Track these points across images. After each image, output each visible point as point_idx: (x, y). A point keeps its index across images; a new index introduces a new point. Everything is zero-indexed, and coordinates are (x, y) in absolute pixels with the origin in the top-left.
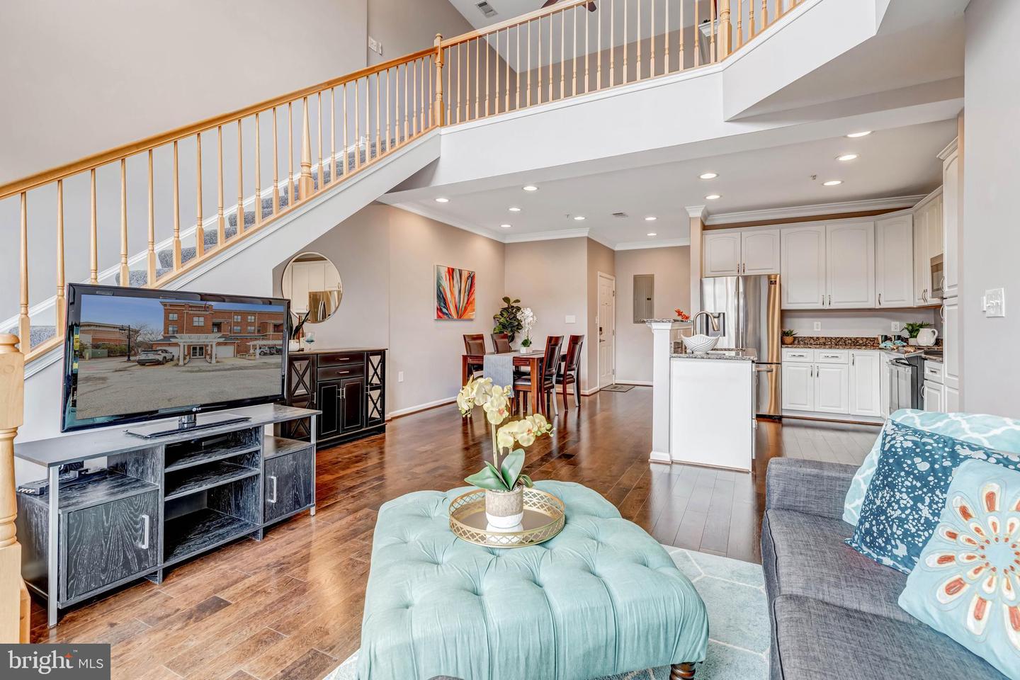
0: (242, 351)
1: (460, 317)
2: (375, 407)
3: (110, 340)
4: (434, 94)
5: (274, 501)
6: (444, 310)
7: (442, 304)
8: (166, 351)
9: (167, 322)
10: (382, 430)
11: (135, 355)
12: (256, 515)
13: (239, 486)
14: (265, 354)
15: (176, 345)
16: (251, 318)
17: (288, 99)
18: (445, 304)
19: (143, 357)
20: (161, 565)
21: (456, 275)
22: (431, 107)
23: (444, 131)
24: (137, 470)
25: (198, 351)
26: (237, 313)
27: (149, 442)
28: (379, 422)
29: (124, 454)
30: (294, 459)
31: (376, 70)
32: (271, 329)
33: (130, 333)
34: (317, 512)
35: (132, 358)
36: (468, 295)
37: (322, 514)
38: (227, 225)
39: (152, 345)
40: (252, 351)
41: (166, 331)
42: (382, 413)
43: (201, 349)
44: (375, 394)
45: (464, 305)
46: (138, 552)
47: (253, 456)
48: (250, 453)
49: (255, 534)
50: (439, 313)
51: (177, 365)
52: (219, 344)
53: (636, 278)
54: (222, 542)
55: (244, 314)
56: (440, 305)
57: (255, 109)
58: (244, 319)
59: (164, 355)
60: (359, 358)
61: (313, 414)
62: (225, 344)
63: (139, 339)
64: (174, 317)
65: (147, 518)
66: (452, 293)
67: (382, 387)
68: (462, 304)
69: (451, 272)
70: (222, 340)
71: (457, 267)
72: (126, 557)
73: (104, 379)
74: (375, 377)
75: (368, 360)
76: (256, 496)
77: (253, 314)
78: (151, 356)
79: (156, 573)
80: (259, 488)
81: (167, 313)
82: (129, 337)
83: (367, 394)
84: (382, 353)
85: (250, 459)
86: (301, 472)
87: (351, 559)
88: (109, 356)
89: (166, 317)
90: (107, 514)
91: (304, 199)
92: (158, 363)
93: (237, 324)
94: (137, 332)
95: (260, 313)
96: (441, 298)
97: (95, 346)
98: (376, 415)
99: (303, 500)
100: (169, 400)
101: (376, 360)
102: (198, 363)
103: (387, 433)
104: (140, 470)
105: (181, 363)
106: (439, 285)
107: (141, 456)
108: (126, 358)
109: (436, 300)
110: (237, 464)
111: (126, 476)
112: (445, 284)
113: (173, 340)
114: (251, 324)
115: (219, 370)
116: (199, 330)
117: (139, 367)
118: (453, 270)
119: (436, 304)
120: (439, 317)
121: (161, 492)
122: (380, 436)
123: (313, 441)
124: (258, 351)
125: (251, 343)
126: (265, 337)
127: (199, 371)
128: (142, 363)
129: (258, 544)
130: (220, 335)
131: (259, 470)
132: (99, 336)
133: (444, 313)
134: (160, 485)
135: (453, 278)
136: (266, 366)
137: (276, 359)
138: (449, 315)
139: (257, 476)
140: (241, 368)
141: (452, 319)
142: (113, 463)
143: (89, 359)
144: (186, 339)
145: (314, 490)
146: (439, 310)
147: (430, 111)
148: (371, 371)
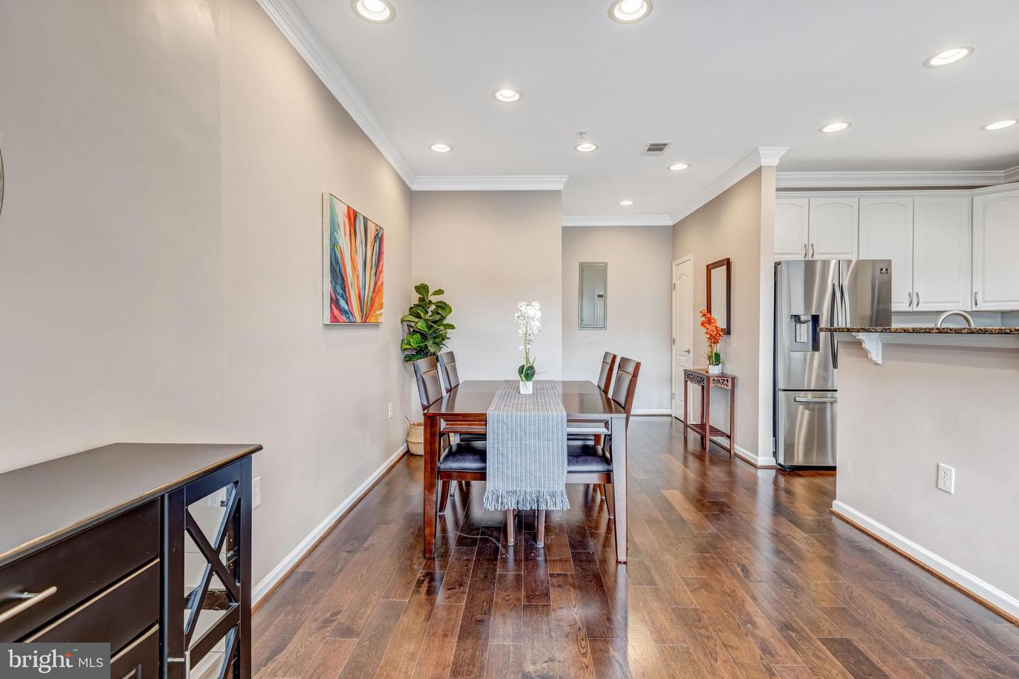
1: (364, 319)
6: (342, 303)
7: (340, 291)
18: (344, 289)
21: (360, 228)
36: (376, 274)
45: (371, 295)
50: (336, 312)
53: (583, 267)
56: (335, 290)
66: (353, 267)
68: (368, 293)
69: (352, 217)
71: (360, 209)
96: (337, 273)
106: (334, 244)
109: (328, 278)
112: (344, 241)
118: (355, 214)
119: (328, 287)
120: (334, 319)
133: (341, 311)
135: (355, 233)
138: (348, 317)
141: (353, 325)
146: (334, 302)
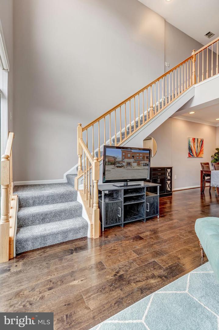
0: (139, 164)
1: (197, 156)
2: (169, 186)
3: (111, 160)
4: (192, 73)
5: (148, 211)
6: (191, 154)
7: (191, 152)
8: (122, 164)
9: (123, 156)
10: (171, 194)
11: (116, 164)
12: (144, 214)
13: (138, 205)
14: (144, 166)
15: (124, 162)
16: (141, 155)
17: (146, 88)
19: (117, 165)
20: (123, 222)
21: (196, 141)
22: (191, 78)
23: (196, 85)
24: (116, 195)
25: (129, 164)
26: (138, 153)
27: (119, 188)
28: (170, 192)
29: (113, 191)
30: (153, 199)
31: (172, 70)
32: (146, 158)
33: (115, 158)
34: (160, 217)
35: (115, 165)
36: (201, 148)
37: (161, 218)
38: (127, 130)
39: (119, 162)
40: (141, 164)
41: (122, 158)
42: (171, 189)
43: (130, 163)
44: (169, 182)
46: (118, 217)
47: (143, 196)
48: (142, 195)
49: (143, 220)
50: (190, 155)
51: (124, 168)
52: (133, 162)
54: (136, 220)
55: (139, 153)
57: (138, 93)
58: (139, 155)
59: (122, 165)
60: (164, 170)
61: (158, 185)
62: (135, 162)
63: (117, 160)
64: (124, 154)
65: (120, 208)
66: (194, 147)
67: (171, 180)
68: (198, 151)
69: (194, 139)
70: (134, 161)
71: (196, 137)
72: (116, 218)
73: (110, 171)
74: (169, 176)
75: (167, 170)
76: (143, 209)
77: (141, 153)
78: (119, 165)
79: (122, 224)
80: (144, 206)
81: (123, 153)
82: (115, 160)
83: (166, 182)
84: (171, 168)
85: (141, 197)
86: (155, 203)
87: (178, 236)
88: (111, 165)
89: (122, 154)
90: (113, 206)
91: (151, 118)
92: (120, 167)
93: (138, 156)
94: (116, 158)
95: (143, 153)
96: (190, 149)
97: (108, 162)
98: (169, 189)
99: (156, 212)
100: (123, 177)
101: (169, 170)
102: (129, 167)
103: (173, 196)
104: (117, 195)
105: (125, 167)
106: (189, 145)
107: (117, 191)
108: (114, 165)
110: (137, 198)
111: (113, 197)
112: (192, 144)
113: (124, 161)
114: (141, 156)
115: (133, 170)
116: (129, 158)
117: (117, 168)
118: (195, 139)
119: (188, 151)
120: (189, 156)
121: (123, 202)
122: (171, 196)
123: (158, 194)
124: (142, 165)
125: (141, 162)
126: (144, 160)
127: (129, 170)
128: (117, 167)
129: (144, 223)
130: (133, 159)
131: (144, 201)
132: (109, 159)
133: (191, 155)
134: (123, 200)
135: (195, 142)
136: (144, 169)
137: (147, 167)
138: (193, 156)
139: (144, 202)
140: (139, 169)
141: (195, 157)
142: (110, 193)
143: (108, 165)
144: (126, 160)
145: (159, 210)
146: (189, 154)
147: (190, 79)
148: (168, 174)
